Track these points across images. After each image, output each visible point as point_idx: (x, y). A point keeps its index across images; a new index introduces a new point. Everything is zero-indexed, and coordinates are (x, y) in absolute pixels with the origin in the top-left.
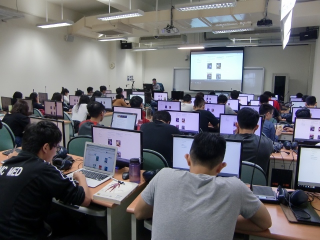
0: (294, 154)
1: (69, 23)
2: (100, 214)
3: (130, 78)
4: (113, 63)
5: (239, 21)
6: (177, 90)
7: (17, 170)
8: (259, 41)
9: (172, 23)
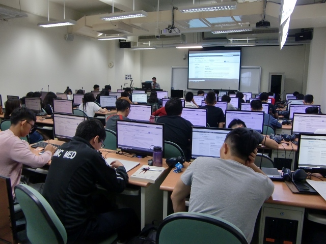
0: (293, 145)
1: (72, 23)
2: (133, 193)
3: (128, 77)
4: (112, 62)
5: (237, 22)
6: (175, 89)
7: (72, 153)
8: (256, 41)
9: (173, 24)
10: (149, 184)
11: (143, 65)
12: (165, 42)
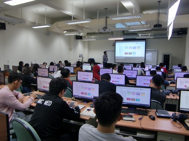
0: (177, 96)
1: (49, 26)
3: (81, 56)
4: (71, 47)
5: (143, 25)
8: (154, 35)
9: (106, 26)
10: (91, 118)
11: (89, 49)
12: (102, 36)
